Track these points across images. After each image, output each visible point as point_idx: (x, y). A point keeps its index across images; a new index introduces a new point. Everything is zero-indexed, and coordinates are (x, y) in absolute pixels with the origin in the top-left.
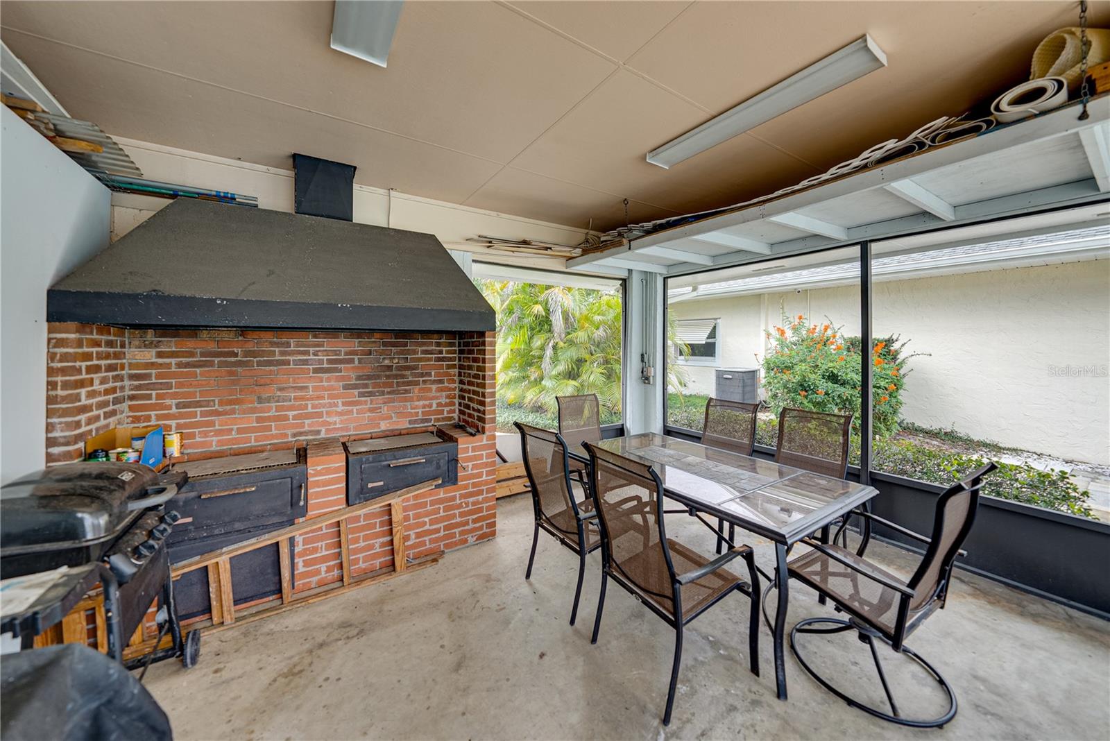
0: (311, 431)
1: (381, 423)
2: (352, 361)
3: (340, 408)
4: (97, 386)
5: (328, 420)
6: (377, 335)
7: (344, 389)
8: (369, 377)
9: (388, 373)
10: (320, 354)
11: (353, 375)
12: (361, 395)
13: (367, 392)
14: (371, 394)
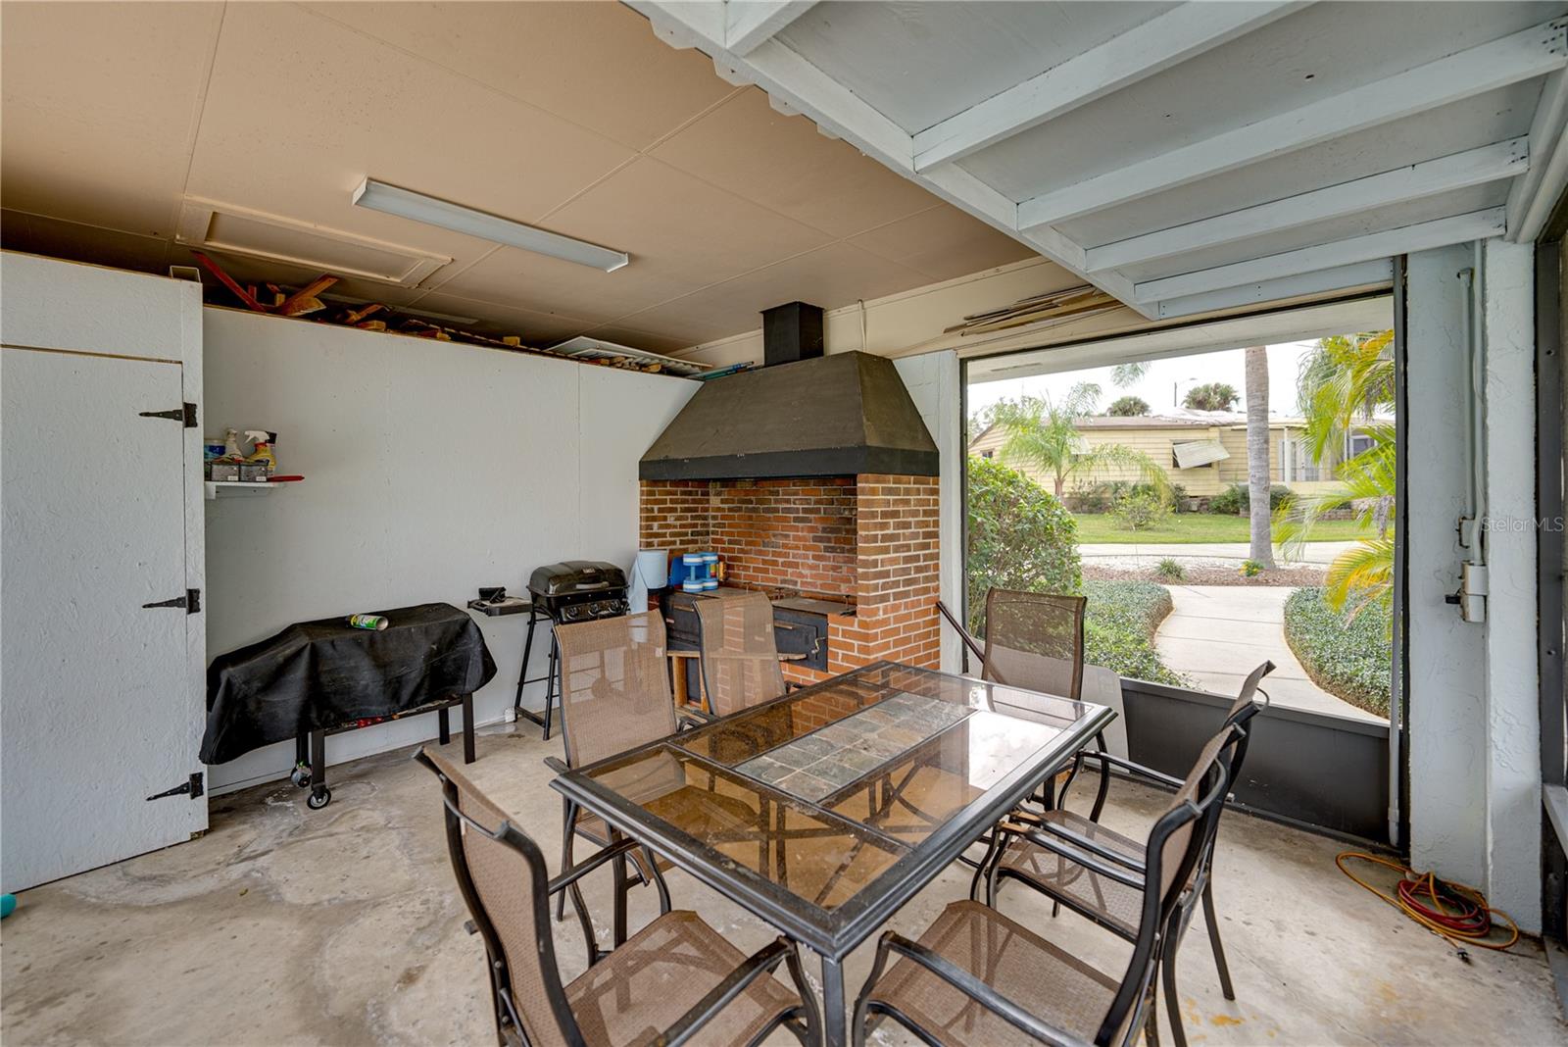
0: (791, 581)
1: (842, 585)
2: (818, 511)
3: (811, 562)
4: (671, 520)
5: (803, 572)
6: (838, 481)
7: (814, 541)
8: (832, 531)
9: (848, 527)
10: (797, 502)
11: (820, 526)
12: (826, 549)
13: (830, 547)
14: (833, 550)
